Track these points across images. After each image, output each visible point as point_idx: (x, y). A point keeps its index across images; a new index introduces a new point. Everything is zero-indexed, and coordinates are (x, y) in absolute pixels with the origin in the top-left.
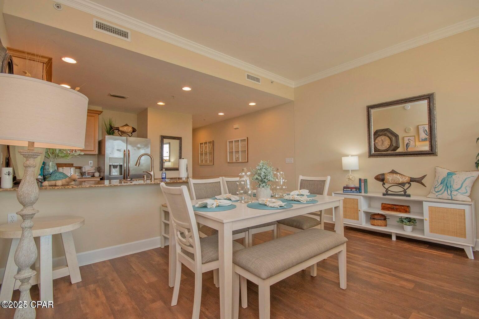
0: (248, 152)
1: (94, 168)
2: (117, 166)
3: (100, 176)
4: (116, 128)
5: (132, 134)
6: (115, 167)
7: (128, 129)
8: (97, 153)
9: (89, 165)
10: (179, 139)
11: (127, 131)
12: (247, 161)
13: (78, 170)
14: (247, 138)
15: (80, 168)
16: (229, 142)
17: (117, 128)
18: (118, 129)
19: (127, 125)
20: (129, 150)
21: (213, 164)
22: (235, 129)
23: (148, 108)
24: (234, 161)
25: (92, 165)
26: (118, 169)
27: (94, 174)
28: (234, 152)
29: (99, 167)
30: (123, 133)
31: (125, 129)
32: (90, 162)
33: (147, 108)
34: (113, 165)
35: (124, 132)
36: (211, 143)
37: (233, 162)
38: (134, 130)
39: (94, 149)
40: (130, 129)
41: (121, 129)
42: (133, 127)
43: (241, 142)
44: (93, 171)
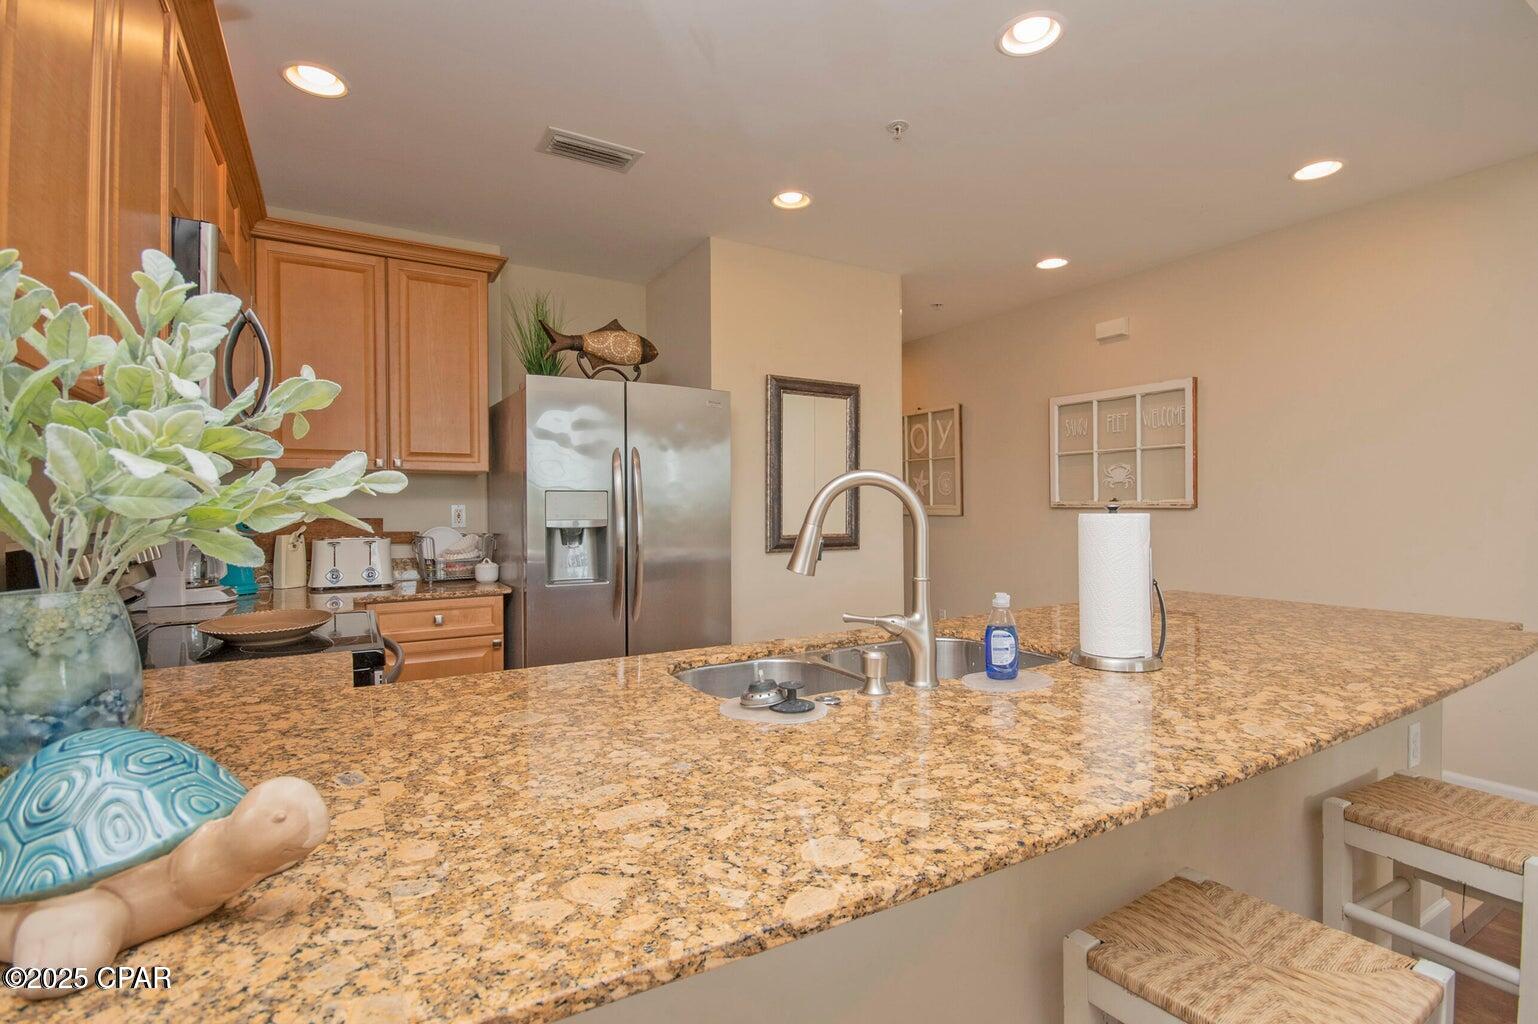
0: (1196, 455)
1: (470, 540)
2: (581, 536)
3: (498, 581)
4: (569, 342)
5: (637, 369)
6: (571, 535)
7: (627, 348)
8: (482, 464)
9: (450, 525)
10: (850, 392)
11: (618, 356)
12: (1189, 499)
13: (403, 552)
14: (1195, 380)
15: (412, 539)
16: (1060, 407)
17: (572, 337)
18: (577, 345)
19: (615, 326)
20: (635, 451)
21: (959, 513)
22: (1103, 340)
23: (712, 238)
24: (1096, 499)
25: (463, 525)
26: (583, 549)
27: (473, 572)
28: (1096, 456)
29: (496, 535)
30: (600, 364)
31: (607, 345)
32: (454, 508)
33: (708, 238)
34: (562, 530)
35: (605, 361)
36: (952, 417)
37: (1090, 503)
38: (648, 353)
39: (472, 446)
40: (632, 349)
41: (592, 344)
42: (641, 338)
43: (1143, 403)
44: (470, 555)
